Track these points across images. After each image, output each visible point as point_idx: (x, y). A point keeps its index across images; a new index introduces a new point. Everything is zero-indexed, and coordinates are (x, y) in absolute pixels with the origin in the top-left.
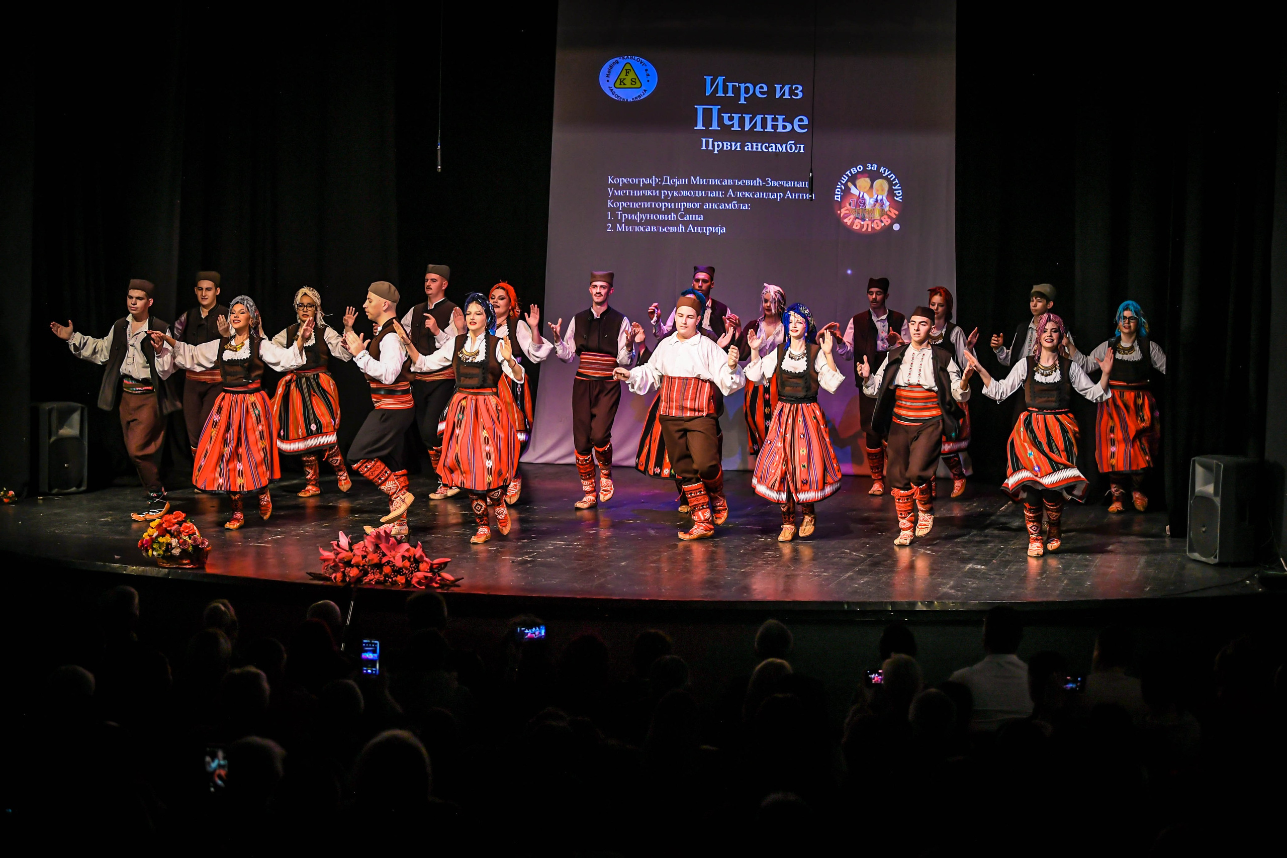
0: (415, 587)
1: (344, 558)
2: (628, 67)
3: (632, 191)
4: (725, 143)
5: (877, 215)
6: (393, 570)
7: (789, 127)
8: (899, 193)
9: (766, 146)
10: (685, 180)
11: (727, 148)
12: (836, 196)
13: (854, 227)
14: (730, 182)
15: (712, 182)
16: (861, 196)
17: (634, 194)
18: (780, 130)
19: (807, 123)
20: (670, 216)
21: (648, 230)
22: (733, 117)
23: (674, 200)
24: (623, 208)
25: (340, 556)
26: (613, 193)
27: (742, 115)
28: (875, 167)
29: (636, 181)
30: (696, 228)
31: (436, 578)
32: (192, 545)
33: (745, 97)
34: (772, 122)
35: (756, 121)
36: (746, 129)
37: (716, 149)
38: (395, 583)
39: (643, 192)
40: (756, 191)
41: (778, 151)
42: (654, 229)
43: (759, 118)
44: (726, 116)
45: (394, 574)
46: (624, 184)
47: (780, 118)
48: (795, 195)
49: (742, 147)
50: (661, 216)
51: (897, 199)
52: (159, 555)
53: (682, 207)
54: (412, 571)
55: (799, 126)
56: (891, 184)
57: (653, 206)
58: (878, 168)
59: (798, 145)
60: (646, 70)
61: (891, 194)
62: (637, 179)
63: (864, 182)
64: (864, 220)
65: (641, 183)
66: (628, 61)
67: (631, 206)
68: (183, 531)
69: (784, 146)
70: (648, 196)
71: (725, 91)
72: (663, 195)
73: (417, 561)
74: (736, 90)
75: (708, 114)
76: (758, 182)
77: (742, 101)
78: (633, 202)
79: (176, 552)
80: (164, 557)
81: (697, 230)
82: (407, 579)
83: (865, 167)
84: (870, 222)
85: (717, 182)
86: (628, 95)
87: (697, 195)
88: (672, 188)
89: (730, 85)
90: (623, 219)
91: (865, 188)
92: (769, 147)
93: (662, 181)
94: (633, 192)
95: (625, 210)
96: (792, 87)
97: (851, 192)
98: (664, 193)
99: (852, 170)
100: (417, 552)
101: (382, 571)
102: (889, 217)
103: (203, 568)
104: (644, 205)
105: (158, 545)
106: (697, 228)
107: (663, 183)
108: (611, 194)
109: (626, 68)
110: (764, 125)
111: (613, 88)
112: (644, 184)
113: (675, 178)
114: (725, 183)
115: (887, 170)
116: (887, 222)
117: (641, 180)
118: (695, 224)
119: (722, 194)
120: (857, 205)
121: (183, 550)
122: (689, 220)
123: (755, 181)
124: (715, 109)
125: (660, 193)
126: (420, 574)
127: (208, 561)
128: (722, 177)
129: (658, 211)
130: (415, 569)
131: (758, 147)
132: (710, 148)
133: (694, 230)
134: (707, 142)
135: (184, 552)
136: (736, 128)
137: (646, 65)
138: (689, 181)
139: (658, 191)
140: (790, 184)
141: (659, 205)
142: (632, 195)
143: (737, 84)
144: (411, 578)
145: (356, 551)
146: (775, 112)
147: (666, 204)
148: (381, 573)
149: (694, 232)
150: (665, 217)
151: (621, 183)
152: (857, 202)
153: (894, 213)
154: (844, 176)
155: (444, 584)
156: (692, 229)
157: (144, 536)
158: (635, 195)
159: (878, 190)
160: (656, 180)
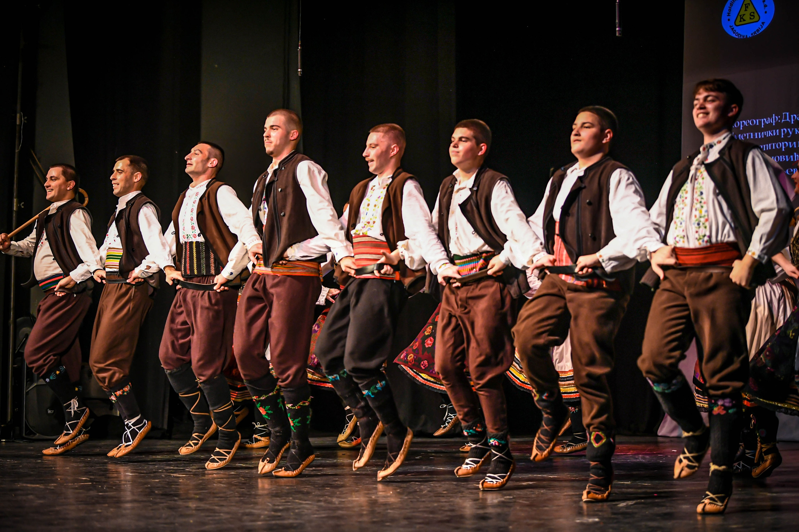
3: (752, 134)
20: (791, 156)
23: (795, 138)
29: (756, 122)
39: (764, 133)
46: (745, 127)
50: (781, 157)
57: (774, 148)
62: (758, 120)
65: (763, 124)
70: (769, 137)
72: (782, 134)
88: (792, 125)
93: (781, 119)
94: (755, 134)
98: (784, 131)
104: (766, 147)
107: (783, 121)
112: (765, 124)
113: (795, 115)
117: (762, 120)
125: (780, 132)
129: (777, 152)
139: (778, 130)
141: (779, 145)
142: (752, 137)
147: (787, 143)
150: (785, 157)
151: (742, 126)
158: (756, 137)
160: (775, 118)
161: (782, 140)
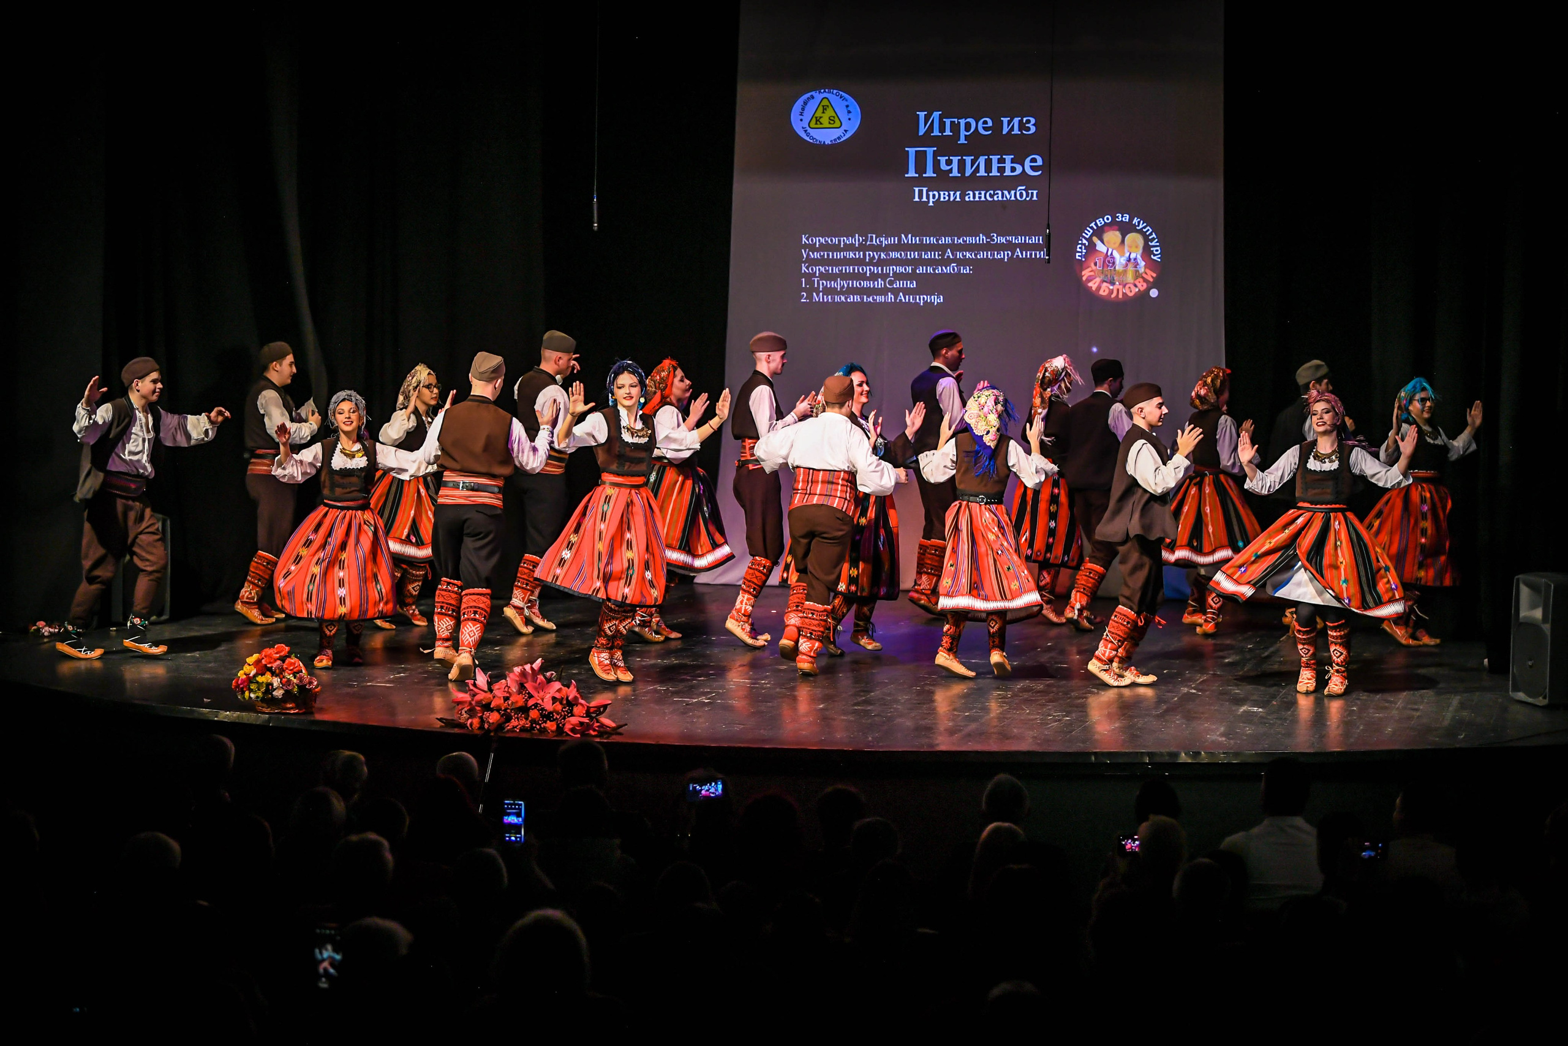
0: (568, 735)
1: (481, 700)
2: (825, 102)
3: (829, 253)
4: (942, 193)
5: (1130, 277)
6: (541, 714)
7: (1019, 169)
8: (1157, 251)
9: (990, 194)
10: (894, 239)
11: (944, 198)
12: (1077, 254)
13: (1101, 292)
14: (948, 240)
15: (927, 240)
16: (1109, 253)
17: (833, 256)
18: (1008, 173)
19: (1041, 164)
20: (876, 283)
21: (851, 299)
22: (952, 160)
23: (881, 263)
24: (821, 273)
25: (478, 698)
26: (808, 255)
27: (962, 158)
28: (1127, 218)
29: (836, 240)
30: (907, 297)
31: (593, 723)
32: (297, 685)
33: (965, 136)
34: (998, 163)
35: (979, 164)
36: (968, 174)
37: (931, 200)
38: (543, 731)
39: (843, 254)
40: (978, 251)
41: (1005, 199)
42: (857, 298)
43: (982, 160)
44: (943, 160)
45: (543, 720)
46: (821, 244)
47: (1008, 158)
48: (1026, 253)
49: (962, 196)
50: (865, 282)
51: (1155, 258)
52: (257, 697)
53: (891, 272)
54: (565, 715)
55: (1031, 167)
56: (1146, 239)
57: (856, 271)
58: (1131, 219)
59: (1030, 191)
60: (847, 106)
61: (1147, 251)
63: (1113, 236)
64: (1113, 284)
65: (842, 243)
66: (825, 95)
67: (830, 272)
68: (287, 668)
69: (1013, 192)
70: (849, 259)
71: (942, 129)
72: (867, 258)
73: (571, 704)
74: (955, 128)
75: (921, 158)
76: (982, 239)
77: (962, 141)
78: (832, 266)
79: (278, 693)
80: (263, 700)
81: (909, 300)
82: (558, 725)
83: (1114, 217)
84: (1121, 286)
85: (933, 240)
86: (826, 136)
87: (909, 257)
88: (878, 248)
89: (948, 122)
90: (821, 287)
91: (1115, 243)
92: (994, 194)
93: (866, 241)
94: (833, 254)
95: (823, 276)
96: (1022, 120)
97: (1097, 248)
98: (869, 254)
99: (1097, 221)
100: (571, 692)
101: (529, 716)
102: (1145, 280)
103: (312, 713)
104: (846, 269)
105: (256, 685)
106: (909, 297)
107: (868, 243)
108: (805, 256)
109: (822, 104)
110: (988, 168)
111: (808, 128)
112: (845, 244)
113: (882, 237)
114: (942, 241)
115: (1142, 222)
116: (1142, 286)
117: (843, 239)
118: (907, 291)
119: (939, 255)
120: (1105, 265)
121: (286, 691)
122: (900, 288)
123: (978, 238)
124: (930, 151)
125: (864, 255)
126: (574, 720)
127: (318, 704)
128: (938, 234)
129: (862, 277)
130: (568, 713)
131: (981, 196)
132: (924, 199)
133: (905, 299)
134: (920, 192)
135: (288, 694)
136: (955, 173)
137: (847, 100)
138: (900, 240)
139: (861, 253)
140: (1020, 240)
141: (863, 269)
142: (831, 257)
143: (956, 120)
144: (564, 725)
145: (496, 692)
146: (1001, 152)
147: (872, 268)
148: (527, 719)
149: (905, 302)
150: (869, 283)
151: (818, 243)
152: (1104, 262)
153: (1151, 275)
154: (1088, 228)
155: (604, 731)
156: (903, 298)
157: (239, 675)
158: (835, 257)
159: (1130, 247)
160: (859, 240)
161: (866, 265)
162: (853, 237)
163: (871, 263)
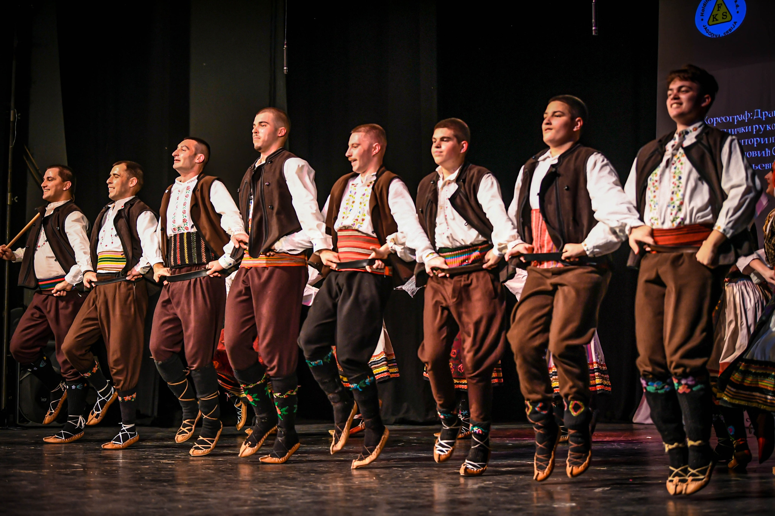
20: (763, 152)
23: (766, 134)
29: (730, 119)
39: (737, 130)
46: (719, 123)
50: (753, 152)
57: (746, 144)
72: (754, 130)
88: (764, 121)
93: (753, 116)
107: (755, 117)
112: (738, 121)
113: (766, 111)
125: (752, 129)
129: (750, 148)
147: (759, 139)
150: (757, 153)
151: (716, 123)
160: (748, 115)
161: (754, 136)
162: (743, 114)
163: (758, 135)
